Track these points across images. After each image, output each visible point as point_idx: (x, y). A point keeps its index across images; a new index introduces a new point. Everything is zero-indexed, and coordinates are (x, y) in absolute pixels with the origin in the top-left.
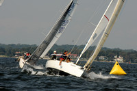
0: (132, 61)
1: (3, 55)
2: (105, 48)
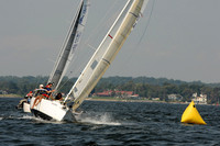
1: (14, 93)
2: (178, 82)
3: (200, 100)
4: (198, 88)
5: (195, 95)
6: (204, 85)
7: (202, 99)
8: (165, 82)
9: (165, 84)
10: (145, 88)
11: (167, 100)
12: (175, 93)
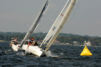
0: (97, 45)
1: (2, 40)
2: (78, 35)
3: (88, 44)
4: (87, 38)
5: (85, 42)
6: (89, 37)
7: (89, 44)
8: (72, 36)
9: (72, 37)
10: (62, 38)
11: (72, 44)
12: (76, 41)
